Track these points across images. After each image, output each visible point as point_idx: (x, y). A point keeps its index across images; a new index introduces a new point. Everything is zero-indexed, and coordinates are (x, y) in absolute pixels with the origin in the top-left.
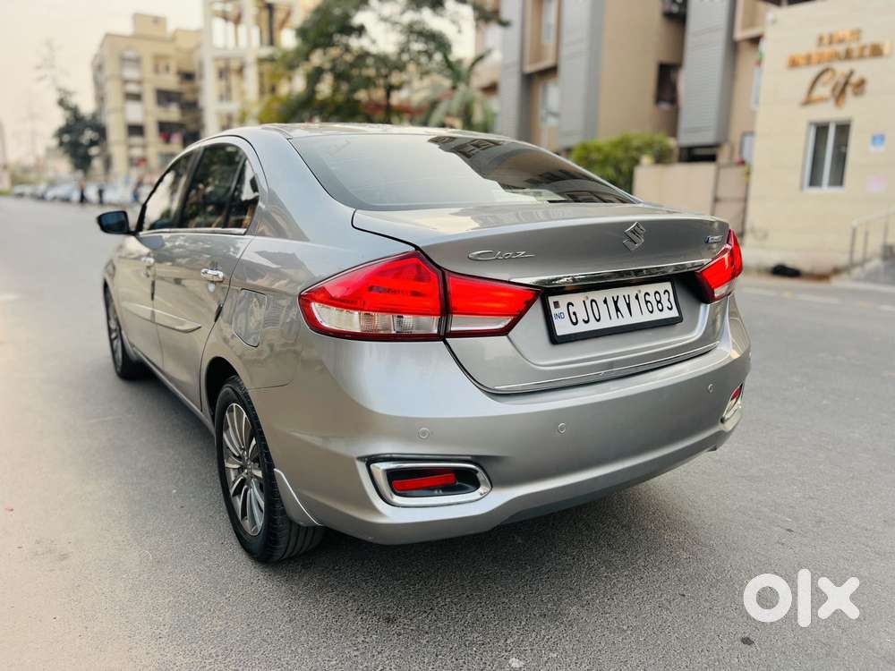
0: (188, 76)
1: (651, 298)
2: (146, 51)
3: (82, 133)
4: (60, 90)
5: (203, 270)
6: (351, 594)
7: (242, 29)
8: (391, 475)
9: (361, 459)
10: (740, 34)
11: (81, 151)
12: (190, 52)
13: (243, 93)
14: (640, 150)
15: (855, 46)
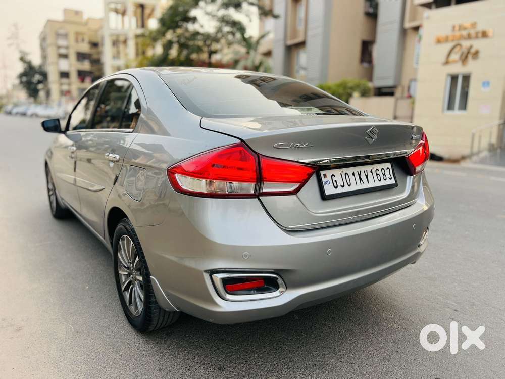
0: (95, 45)
1: (379, 172)
2: (71, 30)
3: (33, 76)
4: (21, 52)
5: (107, 154)
6: (196, 352)
7: (126, 18)
8: (225, 281)
9: (206, 271)
10: (408, 25)
11: (33, 86)
12: (96, 31)
13: (126, 54)
14: (353, 89)
15: (473, 32)
